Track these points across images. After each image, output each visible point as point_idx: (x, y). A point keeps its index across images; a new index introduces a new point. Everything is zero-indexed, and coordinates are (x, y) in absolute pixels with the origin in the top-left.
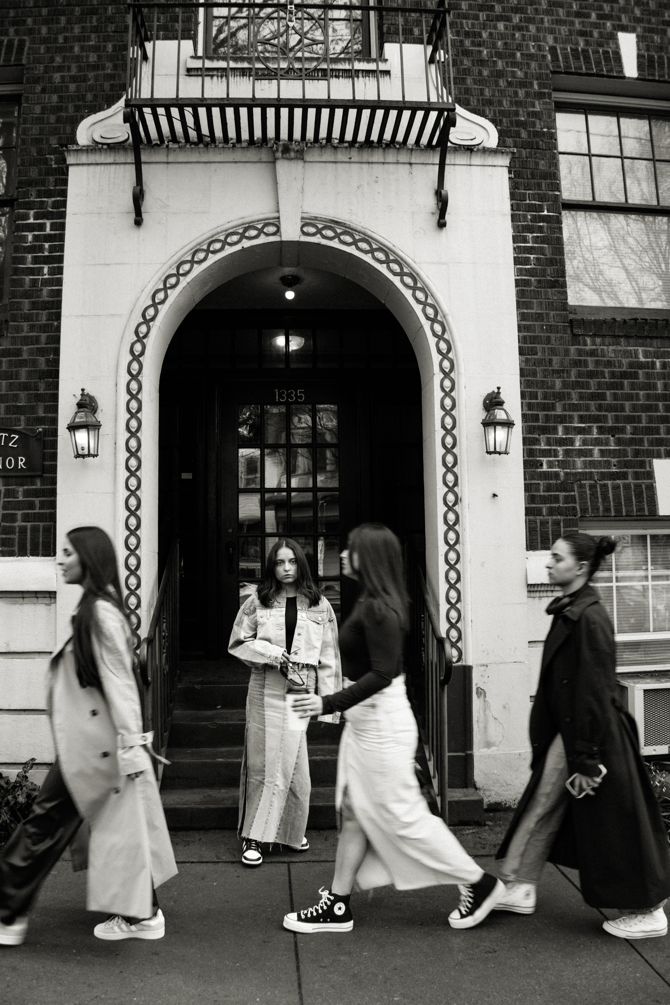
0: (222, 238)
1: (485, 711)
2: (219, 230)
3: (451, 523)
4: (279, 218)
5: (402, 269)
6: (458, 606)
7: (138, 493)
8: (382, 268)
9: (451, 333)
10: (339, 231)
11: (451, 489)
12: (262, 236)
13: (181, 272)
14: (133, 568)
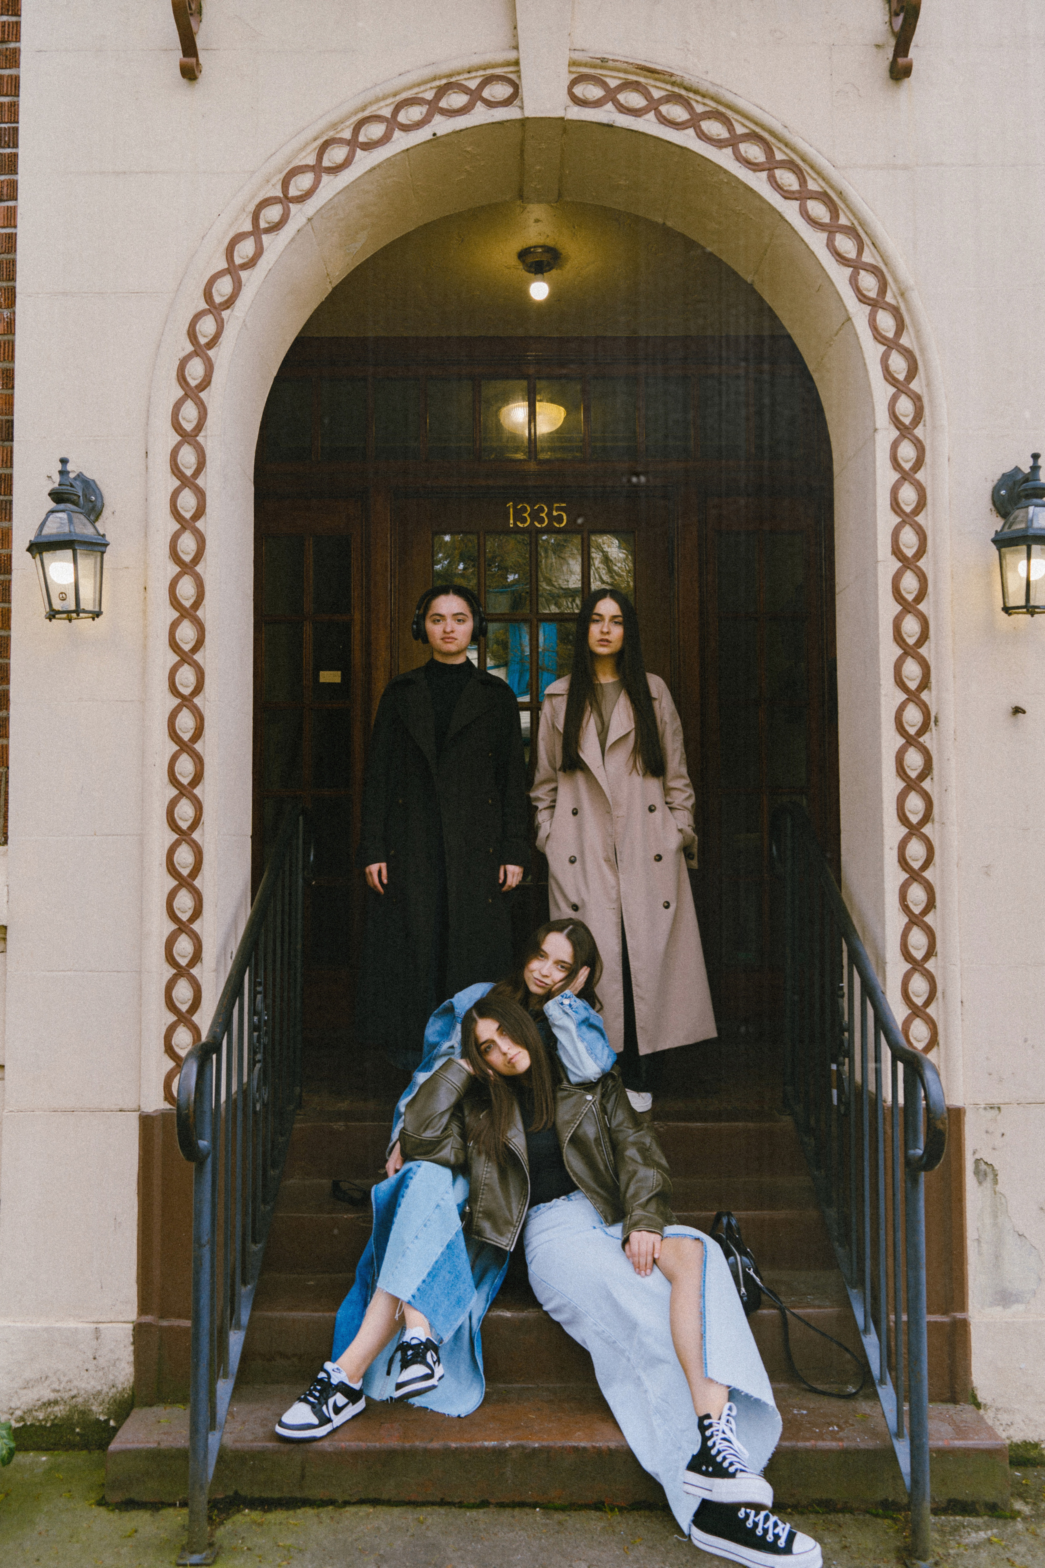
0: (387, 112)
1: (996, 1217)
2: (379, 91)
3: (913, 775)
4: (517, 63)
5: (803, 182)
6: (930, 965)
7: (197, 701)
8: (758, 182)
9: (918, 332)
10: (657, 94)
11: (913, 697)
12: (479, 106)
13: (293, 192)
14: (185, 872)
